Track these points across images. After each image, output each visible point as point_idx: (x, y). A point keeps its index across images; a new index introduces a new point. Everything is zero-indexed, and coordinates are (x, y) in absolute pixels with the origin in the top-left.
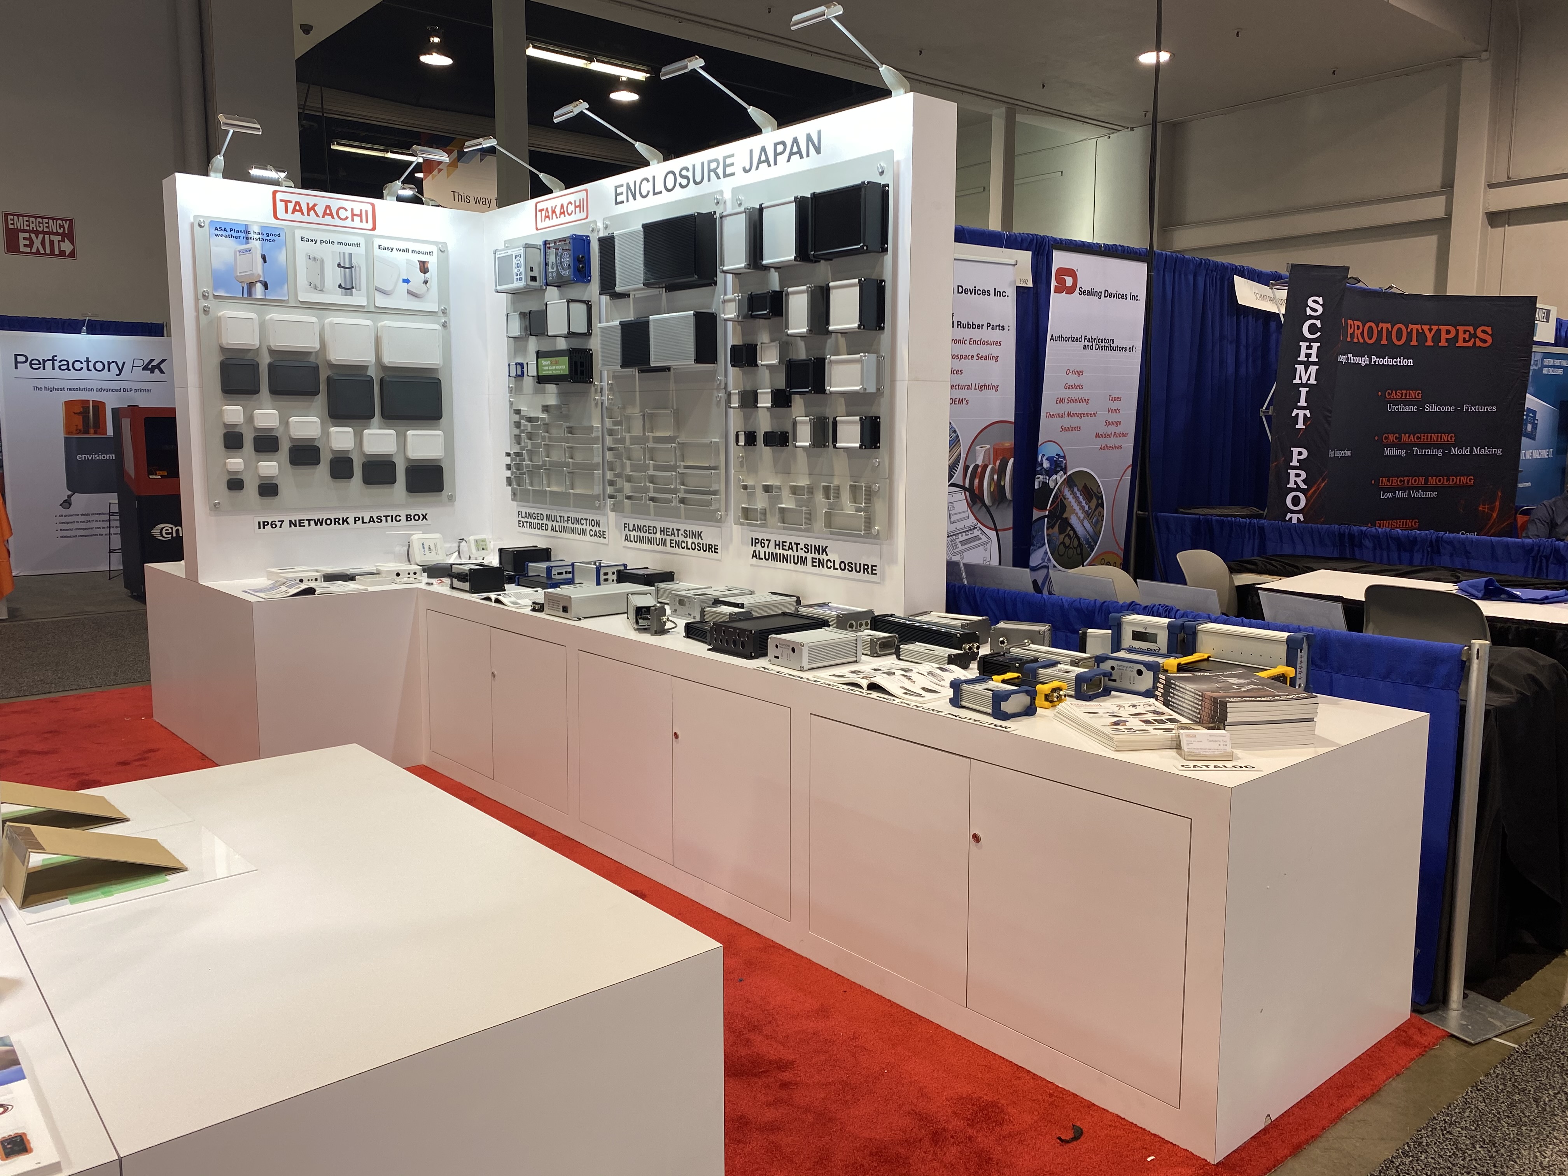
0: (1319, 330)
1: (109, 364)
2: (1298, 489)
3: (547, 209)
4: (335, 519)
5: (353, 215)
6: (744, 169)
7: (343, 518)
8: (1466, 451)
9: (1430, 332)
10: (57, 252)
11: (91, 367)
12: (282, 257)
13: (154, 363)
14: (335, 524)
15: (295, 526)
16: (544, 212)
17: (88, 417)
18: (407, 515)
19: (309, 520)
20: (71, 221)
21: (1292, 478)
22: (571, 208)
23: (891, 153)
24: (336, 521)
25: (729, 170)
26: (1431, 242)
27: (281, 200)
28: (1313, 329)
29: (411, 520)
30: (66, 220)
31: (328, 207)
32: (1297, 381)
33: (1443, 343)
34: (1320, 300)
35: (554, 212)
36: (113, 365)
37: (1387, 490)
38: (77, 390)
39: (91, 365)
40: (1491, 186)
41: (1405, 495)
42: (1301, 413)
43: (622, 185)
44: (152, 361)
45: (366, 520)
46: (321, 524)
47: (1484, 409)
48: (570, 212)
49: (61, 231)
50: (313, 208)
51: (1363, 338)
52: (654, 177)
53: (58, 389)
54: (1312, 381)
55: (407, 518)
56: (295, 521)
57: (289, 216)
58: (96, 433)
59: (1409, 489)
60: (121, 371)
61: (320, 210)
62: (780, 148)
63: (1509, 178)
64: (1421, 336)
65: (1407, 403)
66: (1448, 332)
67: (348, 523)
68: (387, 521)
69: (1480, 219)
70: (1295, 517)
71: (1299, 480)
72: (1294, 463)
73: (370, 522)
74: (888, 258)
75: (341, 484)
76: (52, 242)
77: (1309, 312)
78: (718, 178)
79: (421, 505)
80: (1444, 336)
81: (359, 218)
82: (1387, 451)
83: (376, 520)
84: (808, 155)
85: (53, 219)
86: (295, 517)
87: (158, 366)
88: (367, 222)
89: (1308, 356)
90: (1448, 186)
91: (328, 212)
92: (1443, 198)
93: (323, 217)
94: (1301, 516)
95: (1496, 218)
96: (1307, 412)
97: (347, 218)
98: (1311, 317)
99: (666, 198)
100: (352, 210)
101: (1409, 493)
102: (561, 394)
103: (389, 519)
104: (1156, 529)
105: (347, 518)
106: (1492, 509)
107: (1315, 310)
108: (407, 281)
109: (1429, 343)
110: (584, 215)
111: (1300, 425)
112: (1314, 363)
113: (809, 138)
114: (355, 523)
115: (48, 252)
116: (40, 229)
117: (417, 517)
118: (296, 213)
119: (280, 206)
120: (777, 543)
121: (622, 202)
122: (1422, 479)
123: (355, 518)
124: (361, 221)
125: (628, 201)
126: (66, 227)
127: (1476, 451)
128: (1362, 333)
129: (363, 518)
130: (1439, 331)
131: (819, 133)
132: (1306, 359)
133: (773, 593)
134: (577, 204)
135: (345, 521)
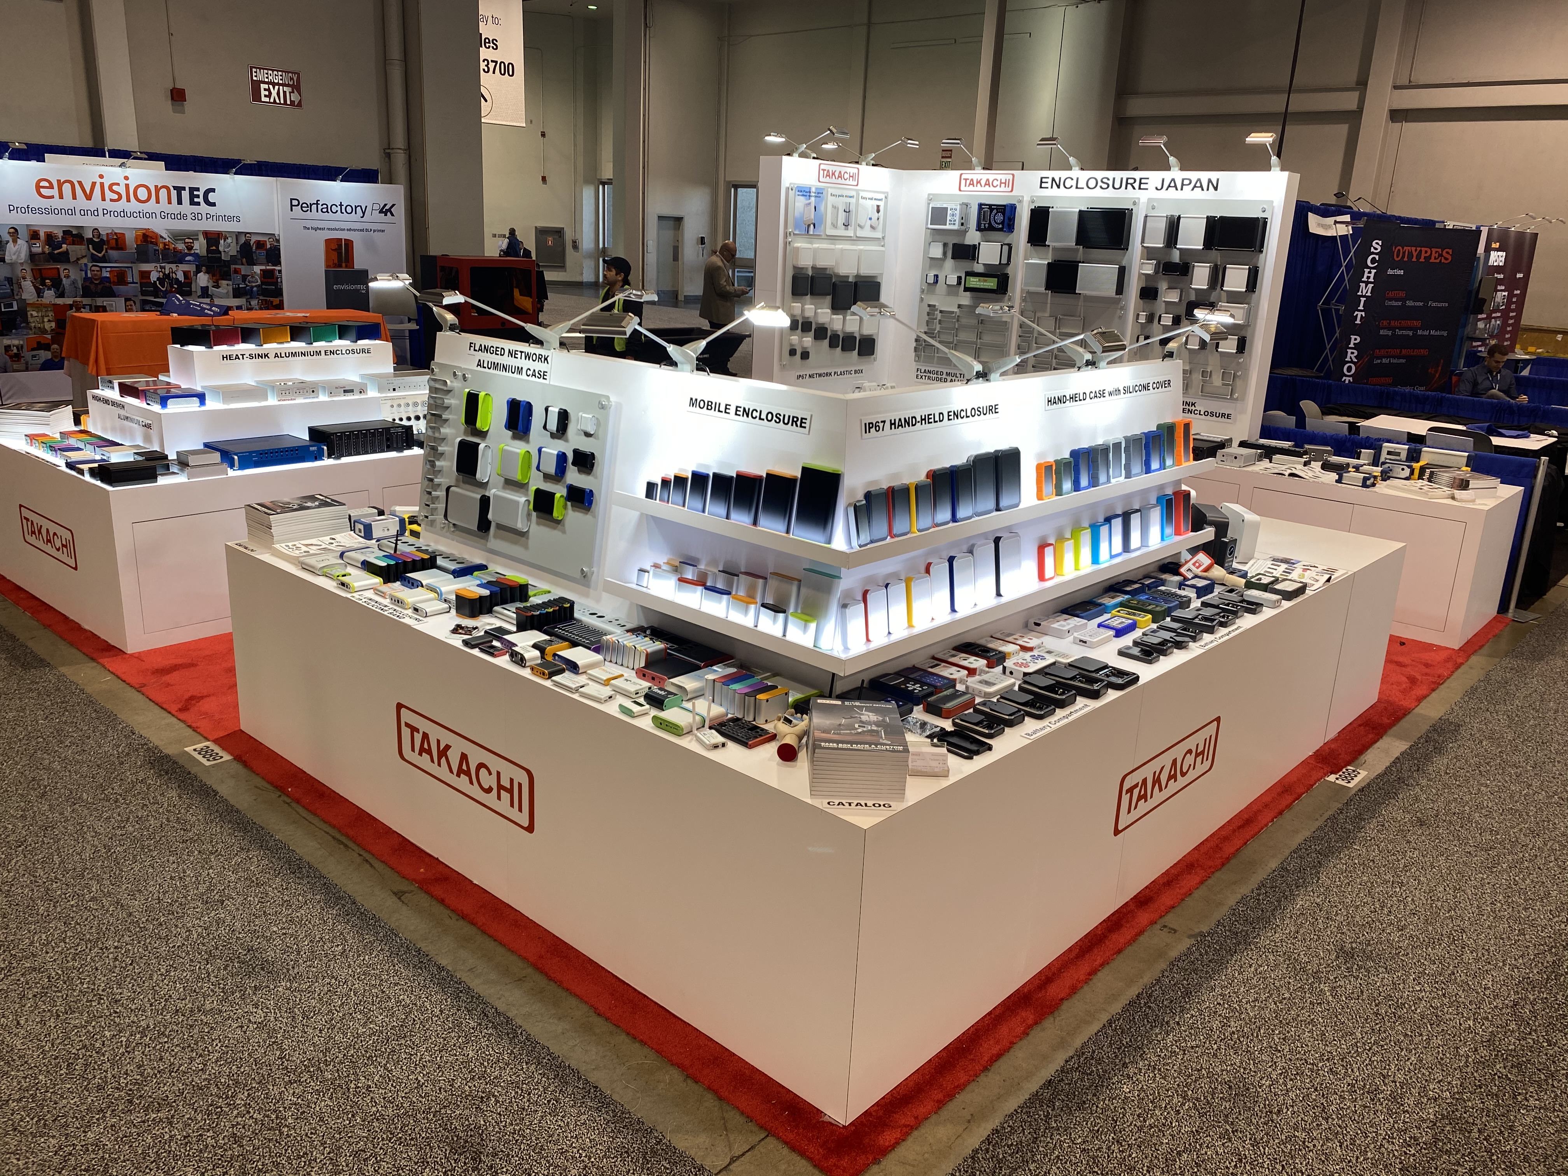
0: (1377, 261)
1: (356, 207)
2: (1352, 362)
3: (971, 180)
5: (850, 176)
6: (1157, 188)
8: (1426, 333)
9: (1416, 252)
11: (343, 211)
12: (822, 208)
13: (387, 207)
14: (827, 376)
15: (810, 377)
16: (968, 181)
17: (341, 253)
18: (850, 370)
19: (817, 374)
20: (298, 74)
21: (1349, 355)
22: (996, 183)
23: (1272, 202)
24: (827, 374)
25: (1143, 186)
26: (1343, 130)
27: (822, 170)
28: (1373, 261)
30: (295, 73)
31: (840, 172)
32: (1360, 293)
33: (1422, 260)
34: (1380, 242)
35: (978, 182)
36: (359, 208)
37: (1378, 358)
38: (333, 229)
39: (343, 208)
40: (1396, 87)
41: (1387, 361)
42: (1360, 314)
43: (1048, 178)
44: (385, 205)
45: (838, 373)
46: (821, 376)
47: (1440, 305)
48: (995, 185)
50: (834, 173)
52: (1078, 178)
53: (320, 229)
54: (1369, 294)
55: (855, 371)
56: (812, 375)
57: (824, 180)
58: (346, 267)
59: (1390, 357)
60: (364, 213)
62: (1186, 182)
64: (1410, 254)
65: (1397, 300)
66: (1426, 252)
67: (831, 376)
68: (847, 374)
69: (1385, 114)
70: (1348, 379)
71: (1353, 356)
72: (1352, 345)
73: (840, 374)
75: (833, 350)
77: (1372, 250)
78: (1135, 189)
79: (863, 363)
80: (1423, 255)
81: (852, 178)
82: (1382, 332)
83: (843, 373)
84: (1208, 190)
86: (812, 372)
87: (389, 210)
88: (856, 180)
89: (1368, 278)
90: (1362, 84)
91: (839, 175)
92: (1356, 94)
93: (839, 178)
94: (1351, 379)
95: (1397, 115)
96: (1363, 314)
97: (847, 178)
98: (1373, 253)
99: (1086, 193)
100: (849, 173)
101: (1390, 360)
103: (848, 372)
105: (831, 373)
106: (1436, 371)
107: (1376, 249)
108: (870, 219)
109: (1414, 259)
110: (1009, 190)
111: (1358, 322)
112: (1371, 283)
113: (1210, 181)
114: (834, 375)
117: (858, 371)
118: (827, 177)
119: (821, 173)
121: (1046, 188)
122: (1398, 351)
123: (835, 372)
125: (1051, 188)
127: (1432, 332)
130: (1421, 251)
131: (1218, 179)
132: (1367, 280)
134: (1003, 181)
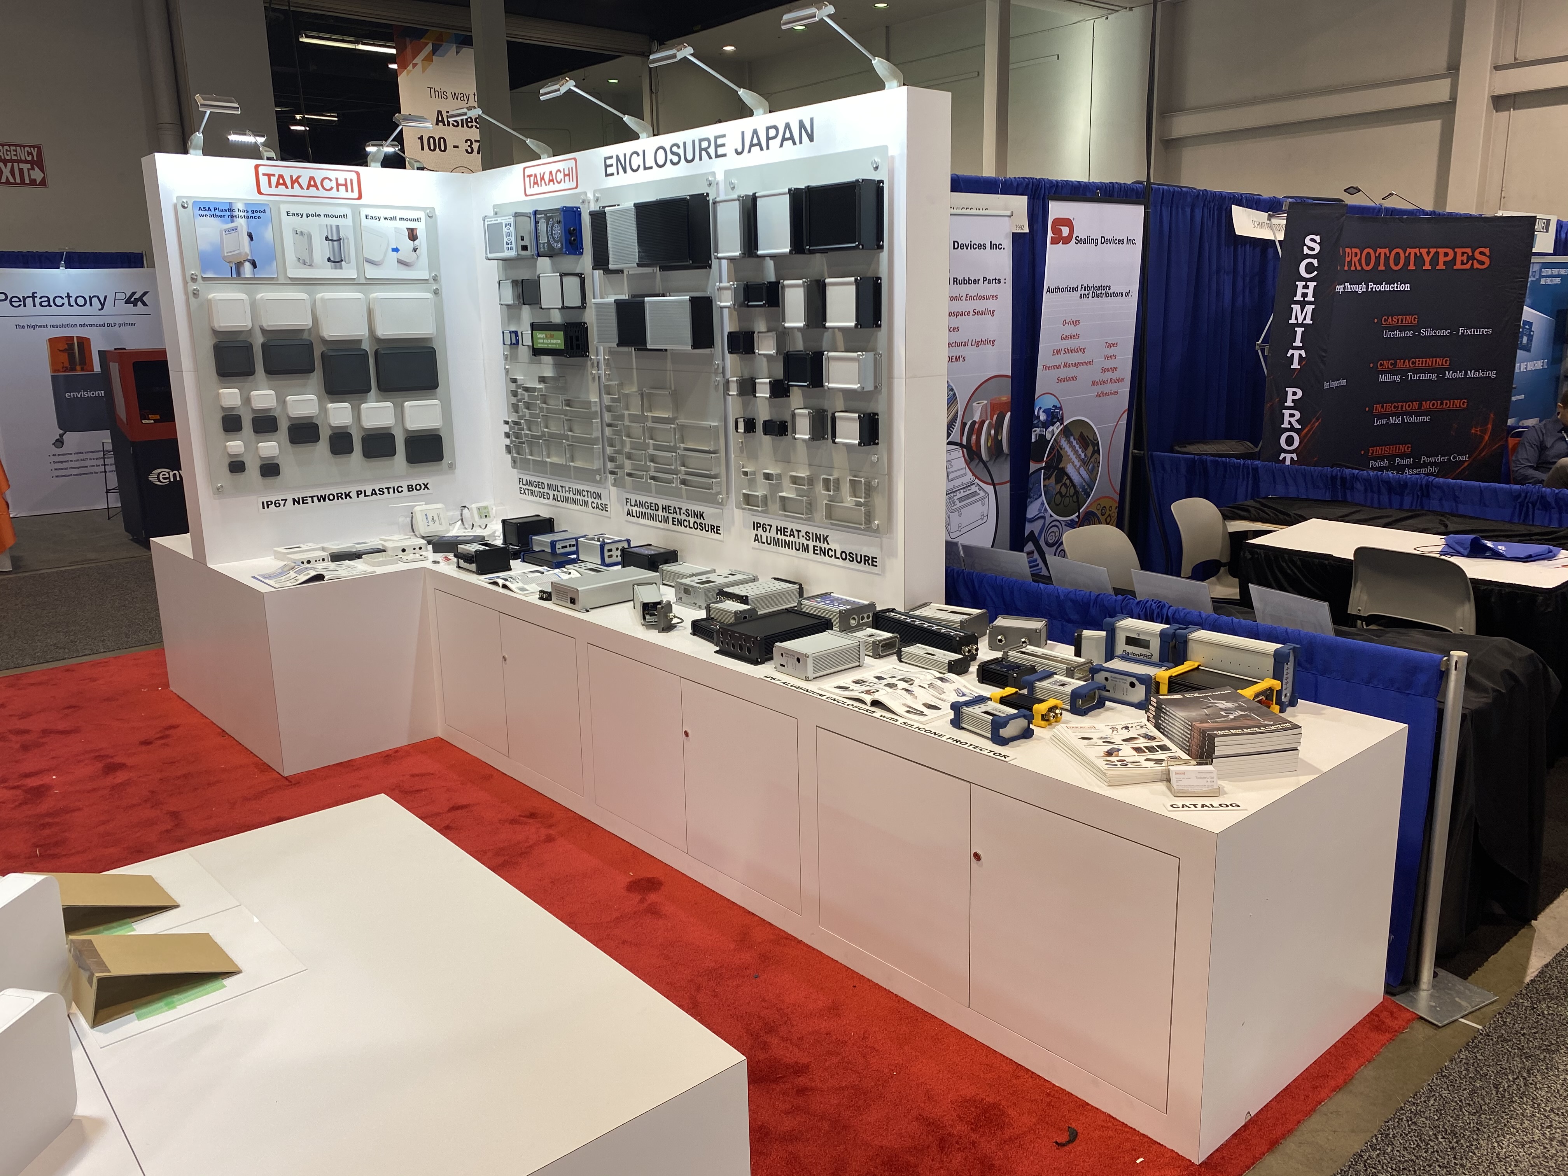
0: (1315, 269)
1: (90, 298)
2: (1292, 429)
3: (535, 176)
4: (337, 494)
5: (338, 185)
6: (736, 150)
7: (345, 493)
8: (1460, 375)
9: (1428, 255)
10: (27, 181)
11: (73, 302)
12: (268, 234)
13: (136, 296)
14: (338, 499)
15: (299, 503)
16: (532, 178)
17: (74, 354)
18: (408, 486)
19: (312, 497)
20: (39, 148)
21: (1287, 418)
22: (560, 176)
23: (885, 148)
24: (339, 496)
25: (721, 151)
26: (1435, 126)
27: (264, 175)
28: (1309, 268)
29: (413, 490)
30: (34, 147)
31: (312, 178)
32: (1293, 321)
33: (1441, 266)
34: (1318, 238)
35: (542, 179)
36: (95, 300)
37: (1380, 417)
38: (60, 326)
39: (72, 300)
40: (1497, 68)
41: (1399, 421)
42: (1296, 353)
43: (611, 157)
44: (134, 293)
45: (369, 493)
46: (324, 500)
47: (1478, 332)
48: (559, 180)
49: (29, 158)
50: (297, 180)
51: (1361, 265)
52: (644, 151)
53: (40, 327)
54: (1308, 321)
55: (409, 488)
56: (299, 498)
57: (273, 190)
58: (82, 370)
59: (1403, 414)
60: (103, 305)
61: (304, 182)
62: (772, 133)
63: (1515, 59)
64: (1419, 259)
65: (1402, 329)
66: (1446, 255)
67: (350, 497)
68: (389, 493)
69: (1485, 102)
70: (1289, 456)
71: (1293, 420)
72: (1289, 403)
73: (372, 494)
74: (884, 255)
75: (342, 459)
76: (21, 171)
77: (1306, 251)
78: (710, 157)
79: (423, 475)
80: (1442, 259)
81: (344, 187)
82: (1382, 378)
83: (378, 492)
84: (801, 142)
85: (20, 146)
86: (298, 495)
87: (141, 299)
88: (352, 191)
89: (1305, 295)
90: (1453, 68)
91: (312, 183)
92: (1447, 82)
93: (308, 188)
94: (1294, 456)
95: (1501, 102)
96: (1303, 353)
97: (332, 188)
98: (1308, 256)
99: (656, 174)
100: (337, 179)
101: (1403, 419)
102: (556, 365)
103: (391, 490)
104: (1151, 468)
105: (350, 492)
106: (1484, 432)
107: (1313, 249)
108: (396, 250)
109: (1427, 266)
110: (574, 185)
111: (1295, 365)
112: (1310, 303)
113: (802, 125)
114: (358, 497)
115: (18, 181)
116: (8, 158)
117: (418, 487)
118: (280, 186)
119: (264, 180)
120: (779, 528)
121: (613, 174)
122: (1416, 405)
123: (357, 492)
124: (347, 191)
125: (618, 174)
126: (35, 154)
127: (1471, 374)
128: (1360, 261)
129: (365, 491)
130: (1437, 253)
131: (812, 120)
132: (1302, 299)
133: (775, 579)
134: (566, 172)
135: (348, 495)
